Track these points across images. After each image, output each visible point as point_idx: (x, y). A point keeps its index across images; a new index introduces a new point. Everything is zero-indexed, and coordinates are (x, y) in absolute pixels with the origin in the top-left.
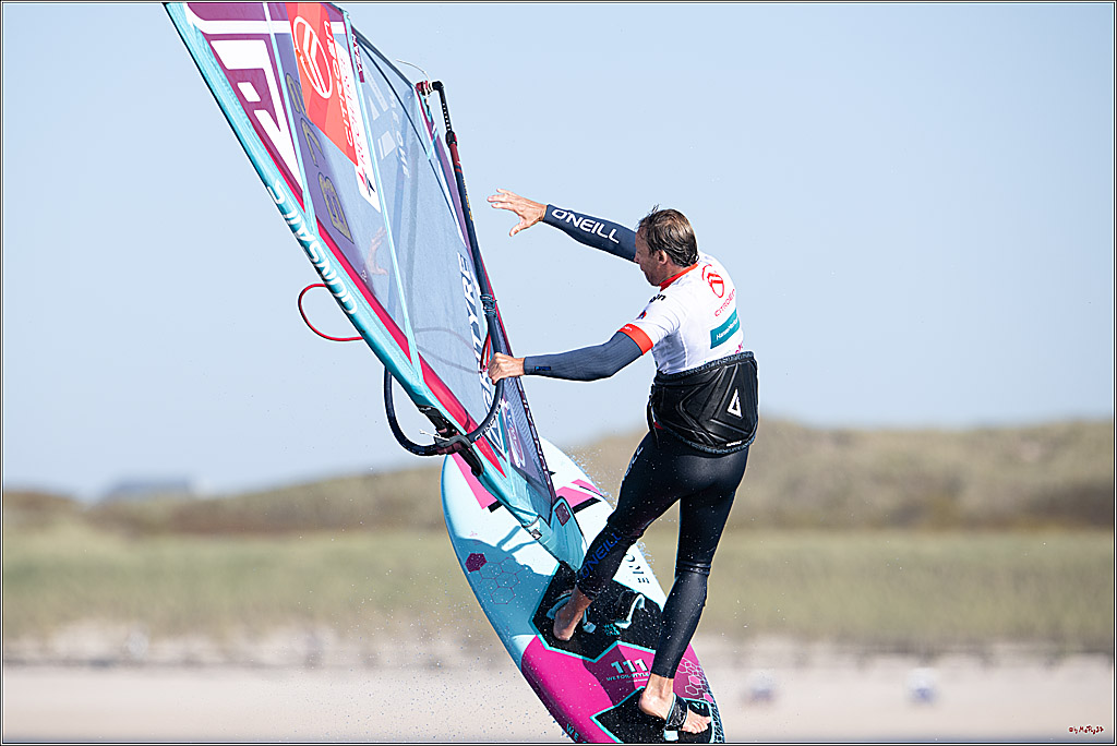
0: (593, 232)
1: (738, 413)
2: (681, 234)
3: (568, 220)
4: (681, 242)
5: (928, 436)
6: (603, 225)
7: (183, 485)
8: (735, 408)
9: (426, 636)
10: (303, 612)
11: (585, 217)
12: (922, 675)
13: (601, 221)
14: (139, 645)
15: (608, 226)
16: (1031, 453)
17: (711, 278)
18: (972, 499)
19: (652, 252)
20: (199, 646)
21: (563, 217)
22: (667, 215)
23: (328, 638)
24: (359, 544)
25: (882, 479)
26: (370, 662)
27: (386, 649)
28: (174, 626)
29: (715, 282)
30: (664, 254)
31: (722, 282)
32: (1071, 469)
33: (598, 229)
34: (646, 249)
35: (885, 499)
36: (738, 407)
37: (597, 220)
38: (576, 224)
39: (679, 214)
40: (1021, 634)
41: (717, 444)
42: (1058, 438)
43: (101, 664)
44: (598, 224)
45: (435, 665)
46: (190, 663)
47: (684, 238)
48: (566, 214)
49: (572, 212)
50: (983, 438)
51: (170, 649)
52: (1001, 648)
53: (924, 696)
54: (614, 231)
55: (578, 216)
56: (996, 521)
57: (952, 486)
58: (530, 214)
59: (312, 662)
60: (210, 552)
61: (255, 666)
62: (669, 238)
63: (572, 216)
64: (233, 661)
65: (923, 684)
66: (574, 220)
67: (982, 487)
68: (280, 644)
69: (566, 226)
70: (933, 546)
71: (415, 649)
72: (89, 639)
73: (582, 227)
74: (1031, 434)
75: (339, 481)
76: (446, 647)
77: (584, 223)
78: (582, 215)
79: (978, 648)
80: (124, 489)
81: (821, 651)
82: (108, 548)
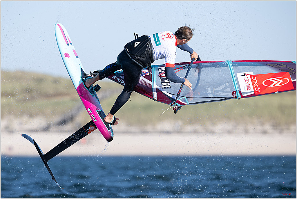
1: (135, 46)
8: (136, 44)
9: (262, 124)
10: (227, 117)
26: (246, 132)
27: (251, 128)
31: (168, 38)
45: (265, 132)
51: (189, 128)
71: (259, 128)
76: (268, 127)
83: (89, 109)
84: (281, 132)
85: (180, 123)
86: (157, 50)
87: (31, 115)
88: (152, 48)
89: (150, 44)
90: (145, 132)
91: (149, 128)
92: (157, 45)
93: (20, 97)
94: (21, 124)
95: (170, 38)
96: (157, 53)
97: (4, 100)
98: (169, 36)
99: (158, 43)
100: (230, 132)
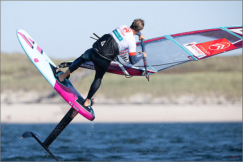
1: (102, 45)
8: (103, 43)
9: (218, 96)
10: (189, 91)
20: (165, 99)
24: (202, 75)
26: (205, 103)
27: (208, 100)
28: (159, 95)
31: (126, 32)
43: (139, 104)
45: (220, 103)
46: (162, 103)
51: (157, 100)
61: (176, 104)
68: (183, 99)
71: (215, 100)
72: (139, 98)
76: (222, 99)
83: (70, 102)
84: (233, 103)
85: (149, 96)
86: (121, 45)
87: (26, 90)
88: (117, 44)
89: (115, 41)
90: (120, 103)
91: (124, 100)
92: (120, 40)
93: (17, 74)
94: (18, 97)
95: (128, 32)
96: (122, 47)
97: (3, 78)
98: (127, 30)
99: (120, 38)
100: (191, 103)
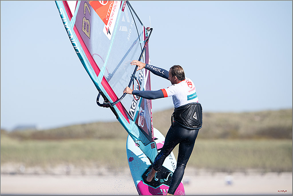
0: (158, 71)
1: (196, 118)
2: (180, 72)
3: (151, 68)
4: (180, 74)
5: (230, 114)
6: (160, 70)
7: (34, 127)
8: (195, 117)
9: (98, 167)
10: (65, 160)
11: (156, 67)
12: (228, 178)
13: (160, 69)
14: (23, 169)
15: (162, 70)
16: (257, 119)
17: (189, 83)
18: (242, 131)
19: (173, 76)
20: (38, 169)
21: (150, 67)
22: (177, 67)
23: (72, 168)
24: (80, 142)
25: (218, 126)
26: (83, 174)
27: (87, 170)
28: (32, 164)
29: (190, 84)
30: (176, 77)
31: (191, 84)
32: (268, 123)
33: (159, 71)
34: (171, 76)
35: (219, 131)
36: (196, 117)
37: (159, 68)
38: (153, 69)
39: (180, 67)
40: (255, 167)
41: (190, 126)
42: (265, 115)
43: (13, 174)
44: (159, 69)
45: (100, 174)
46: (36, 174)
47: (181, 73)
48: (151, 66)
49: (152, 66)
50: (245, 115)
51: (31, 170)
52: (250, 170)
53: (229, 183)
54: (163, 71)
55: (154, 67)
56: (248, 137)
57: (237, 128)
58: (141, 66)
59: (68, 173)
60: (41, 144)
61: (53, 174)
62: (177, 73)
63: (152, 67)
64: (47, 173)
65: (229, 180)
66: (153, 68)
67: (244, 128)
68: (59, 169)
69: (151, 69)
70: (231, 143)
71: (96, 170)
72: (10, 167)
73: (155, 70)
74: (258, 114)
75: (75, 126)
76: (103, 170)
77: (155, 69)
78: (155, 67)
79: (244, 170)
80: (18, 128)
81: (202, 171)
82: (14, 143)
84: (116, 174)
